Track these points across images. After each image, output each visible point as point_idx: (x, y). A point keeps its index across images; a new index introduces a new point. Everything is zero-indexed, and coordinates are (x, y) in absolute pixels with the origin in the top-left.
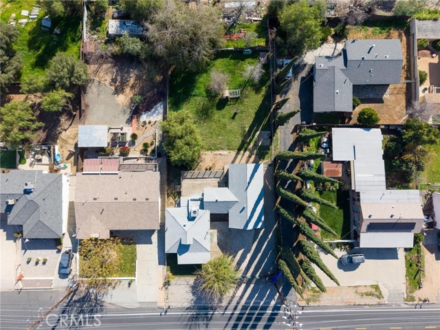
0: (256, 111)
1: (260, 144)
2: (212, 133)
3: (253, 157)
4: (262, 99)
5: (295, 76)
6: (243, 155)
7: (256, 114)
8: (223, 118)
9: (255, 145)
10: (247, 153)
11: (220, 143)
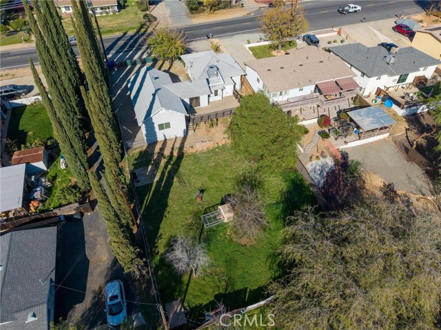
0: (168, 209)
1: (150, 167)
2: (226, 165)
3: (157, 149)
4: (161, 231)
5: (100, 299)
6: (173, 149)
7: (166, 205)
8: (217, 188)
9: (157, 165)
10: (167, 152)
11: (209, 158)
